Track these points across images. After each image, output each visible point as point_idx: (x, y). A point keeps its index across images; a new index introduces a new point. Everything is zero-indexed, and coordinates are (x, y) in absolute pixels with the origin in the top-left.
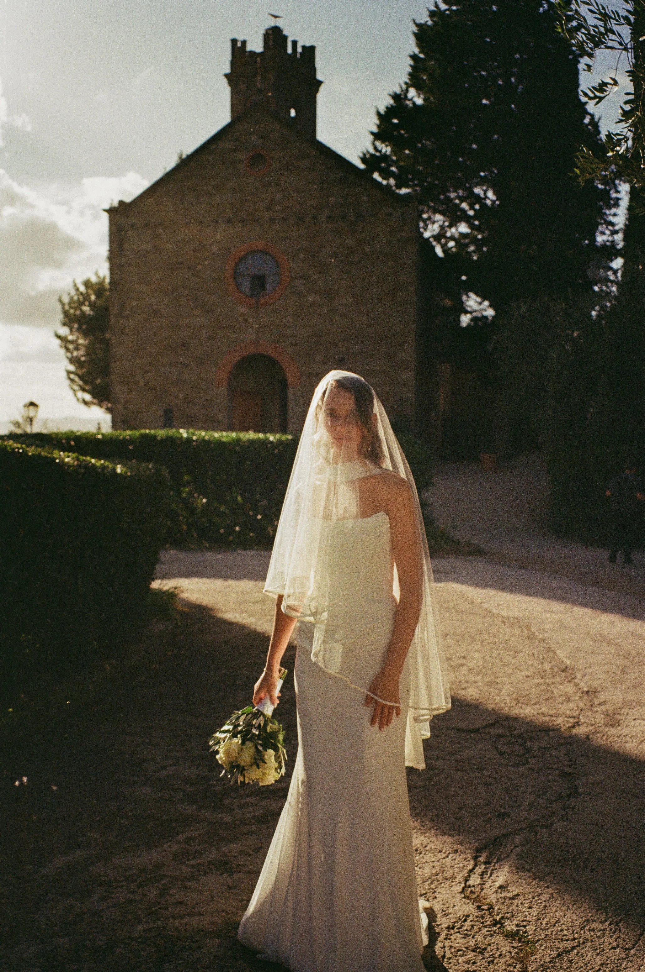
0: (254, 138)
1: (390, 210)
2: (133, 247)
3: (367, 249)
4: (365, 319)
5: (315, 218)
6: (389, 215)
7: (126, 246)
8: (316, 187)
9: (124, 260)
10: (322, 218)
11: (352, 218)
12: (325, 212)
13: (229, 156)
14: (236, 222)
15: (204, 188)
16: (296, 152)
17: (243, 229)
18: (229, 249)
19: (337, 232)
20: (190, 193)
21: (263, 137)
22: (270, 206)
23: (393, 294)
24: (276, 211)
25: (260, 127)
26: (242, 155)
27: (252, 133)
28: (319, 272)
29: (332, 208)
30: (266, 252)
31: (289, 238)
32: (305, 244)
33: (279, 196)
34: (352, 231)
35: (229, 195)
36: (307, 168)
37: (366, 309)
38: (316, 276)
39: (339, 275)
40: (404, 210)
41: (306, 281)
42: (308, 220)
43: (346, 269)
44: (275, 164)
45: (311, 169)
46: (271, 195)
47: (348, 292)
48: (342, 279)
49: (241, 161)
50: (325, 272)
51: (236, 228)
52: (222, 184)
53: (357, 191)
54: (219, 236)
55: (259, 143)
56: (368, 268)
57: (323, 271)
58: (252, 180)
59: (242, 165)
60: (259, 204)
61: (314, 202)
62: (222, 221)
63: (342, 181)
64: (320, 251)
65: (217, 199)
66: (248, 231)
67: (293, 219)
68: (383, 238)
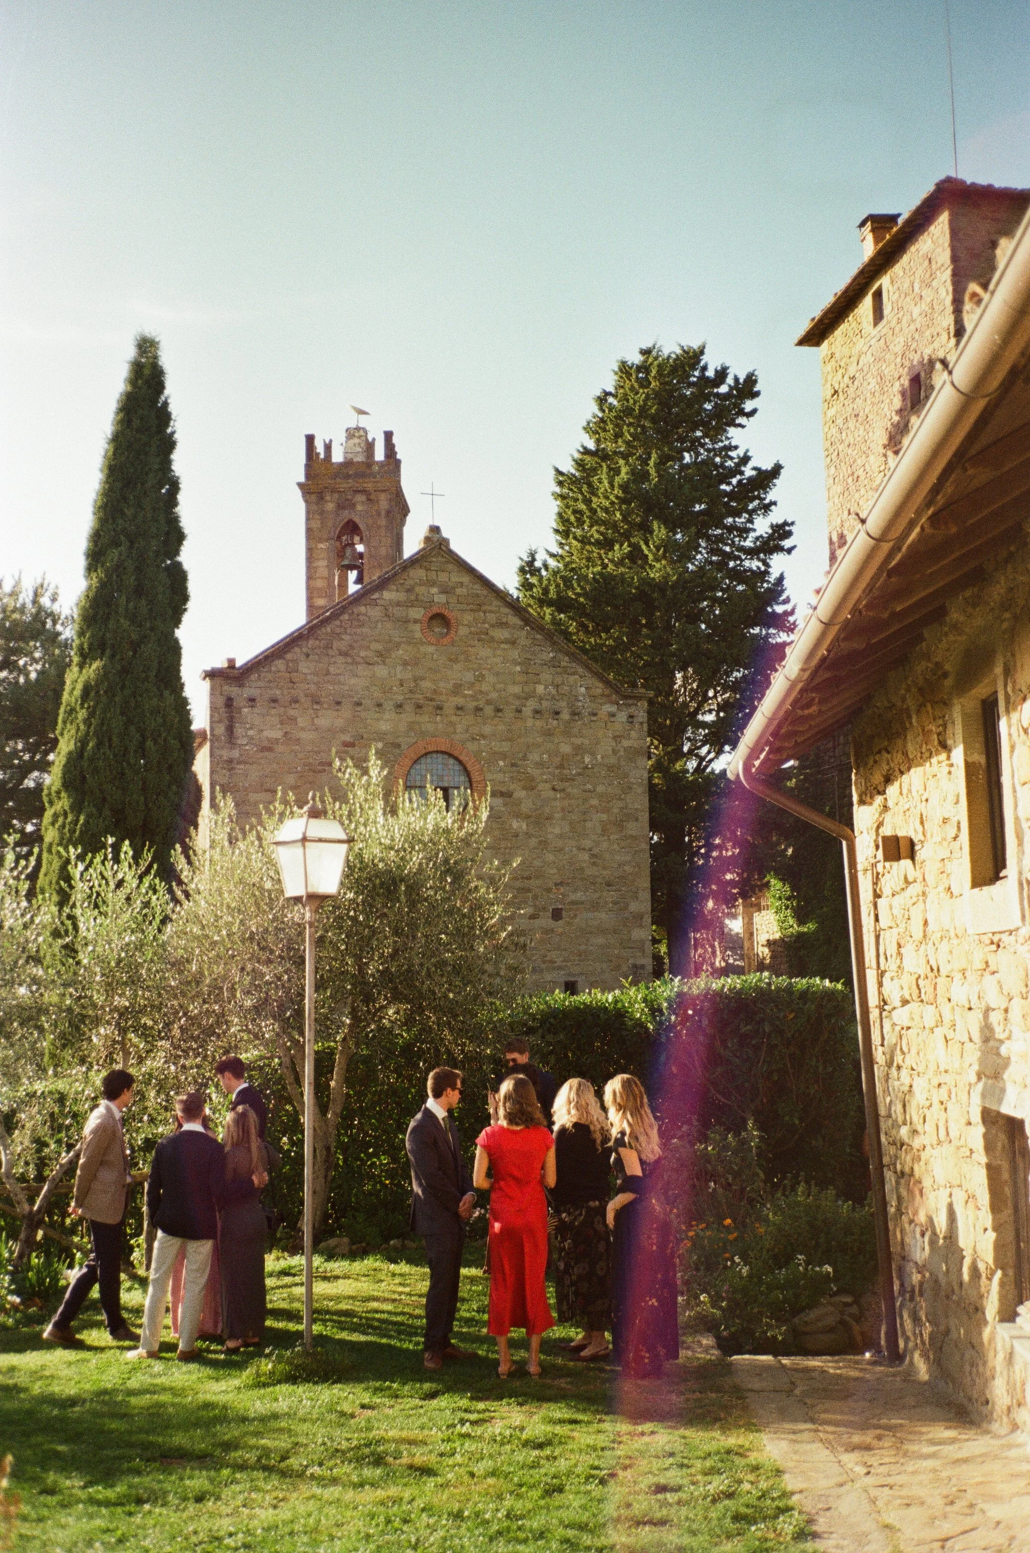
0: (434, 590)
1: (614, 709)
2: (251, 733)
3: (587, 760)
4: (586, 856)
5: (519, 711)
6: (613, 715)
7: (239, 730)
8: (518, 668)
9: (236, 754)
10: (528, 711)
11: (565, 716)
12: (532, 704)
13: (397, 612)
14: (409, 708)
15: (363, 654)
16: (492, 618)
17: (419, 718)
18: (398, 746)
19: (548, 733)
20: (341, 660)
21: (446, 590)
22: (457, 689)
23: (620, 825)
24: (465, 696)
25: (443, 577)
26: (417, 613)
27: (433, 584)
28: (524, 788)
29: (541, 699)
30: (451, 755)
31: (484, 737)
32: (505, 747)
33: (469, 677)
34: (567, 733)
35: (399, 668)
36: (506, 641)
37: (587, 843)
38: (520, 794)
39: (551, 794)
40: (632, 710)
41: (508, 799)
42: (509, 714)
43: (559, 785)
44: (463, 631)
45: (513, 643)
46: (458, 673)
47: (563, 819)
48: (555, 799)
49: (416, 621)
50: (532, 788)
51: (408, 716)
52: (388, 651)
53: (572, 678)
54: (384, 727)
55: (441, 598)
56: (589, 786)
57: (530, 786)
58: (431, 649)
59: (417, 627)
60: (441, 684)
61: (516, 689)
62: (388, 705)
63: (553, 664)
64: (524, 758)
65: (381, 671)
66: (426, 721)
67: (489, 710)
68: (606, 746)
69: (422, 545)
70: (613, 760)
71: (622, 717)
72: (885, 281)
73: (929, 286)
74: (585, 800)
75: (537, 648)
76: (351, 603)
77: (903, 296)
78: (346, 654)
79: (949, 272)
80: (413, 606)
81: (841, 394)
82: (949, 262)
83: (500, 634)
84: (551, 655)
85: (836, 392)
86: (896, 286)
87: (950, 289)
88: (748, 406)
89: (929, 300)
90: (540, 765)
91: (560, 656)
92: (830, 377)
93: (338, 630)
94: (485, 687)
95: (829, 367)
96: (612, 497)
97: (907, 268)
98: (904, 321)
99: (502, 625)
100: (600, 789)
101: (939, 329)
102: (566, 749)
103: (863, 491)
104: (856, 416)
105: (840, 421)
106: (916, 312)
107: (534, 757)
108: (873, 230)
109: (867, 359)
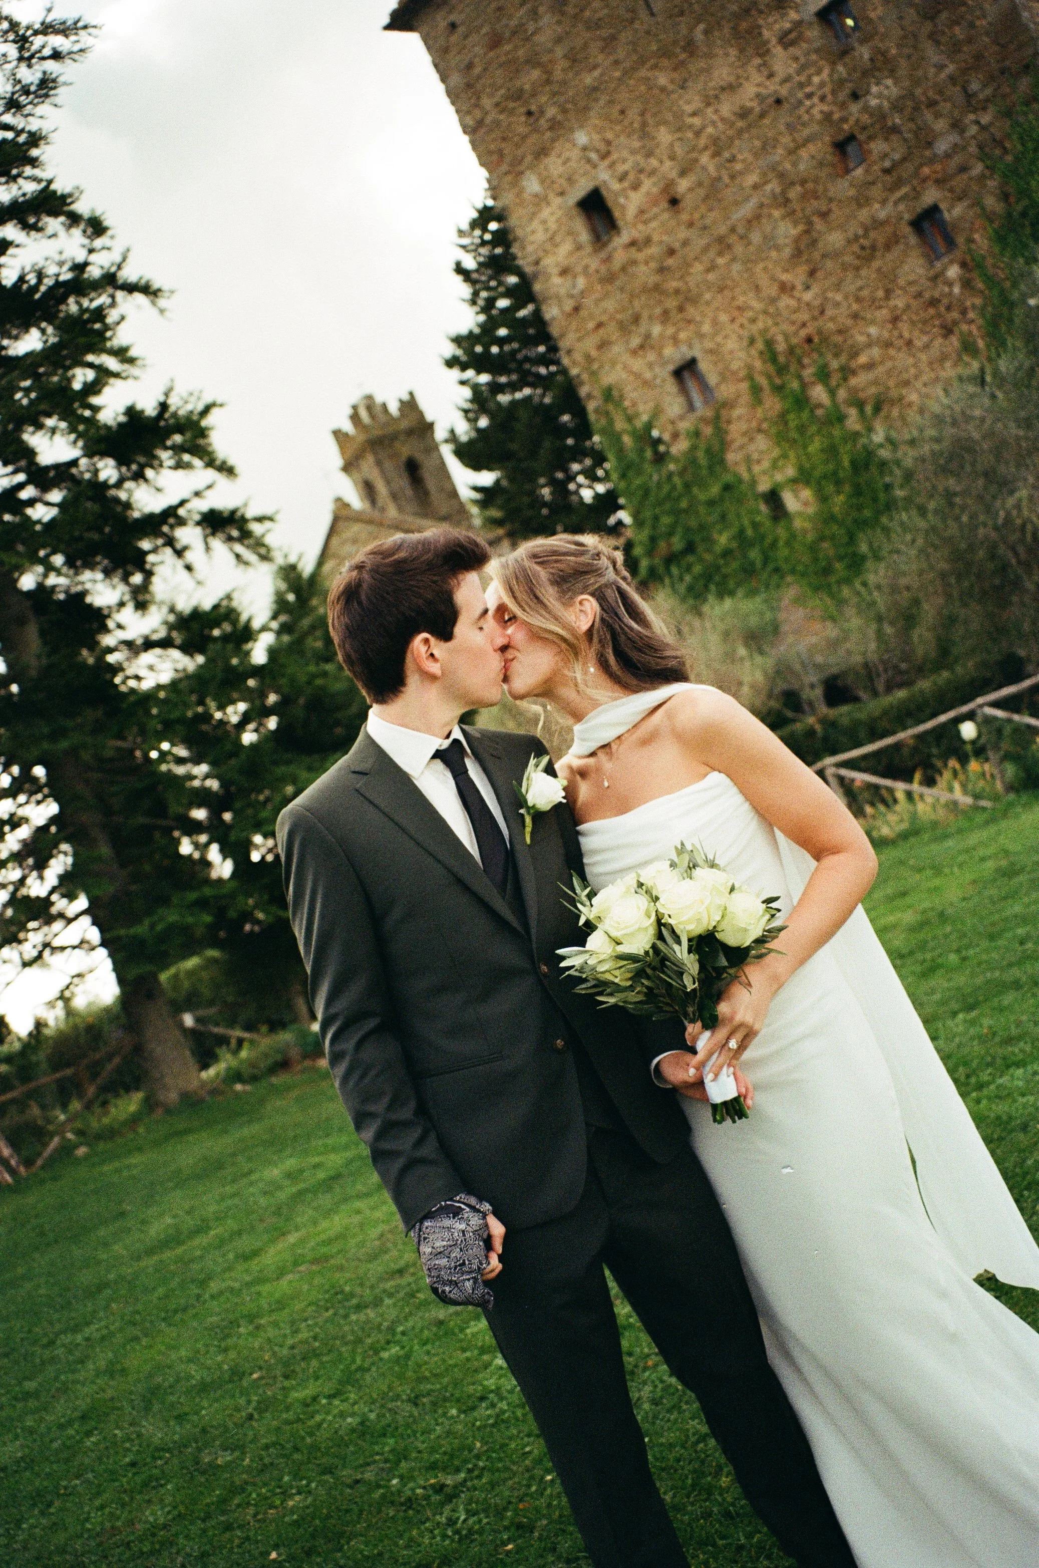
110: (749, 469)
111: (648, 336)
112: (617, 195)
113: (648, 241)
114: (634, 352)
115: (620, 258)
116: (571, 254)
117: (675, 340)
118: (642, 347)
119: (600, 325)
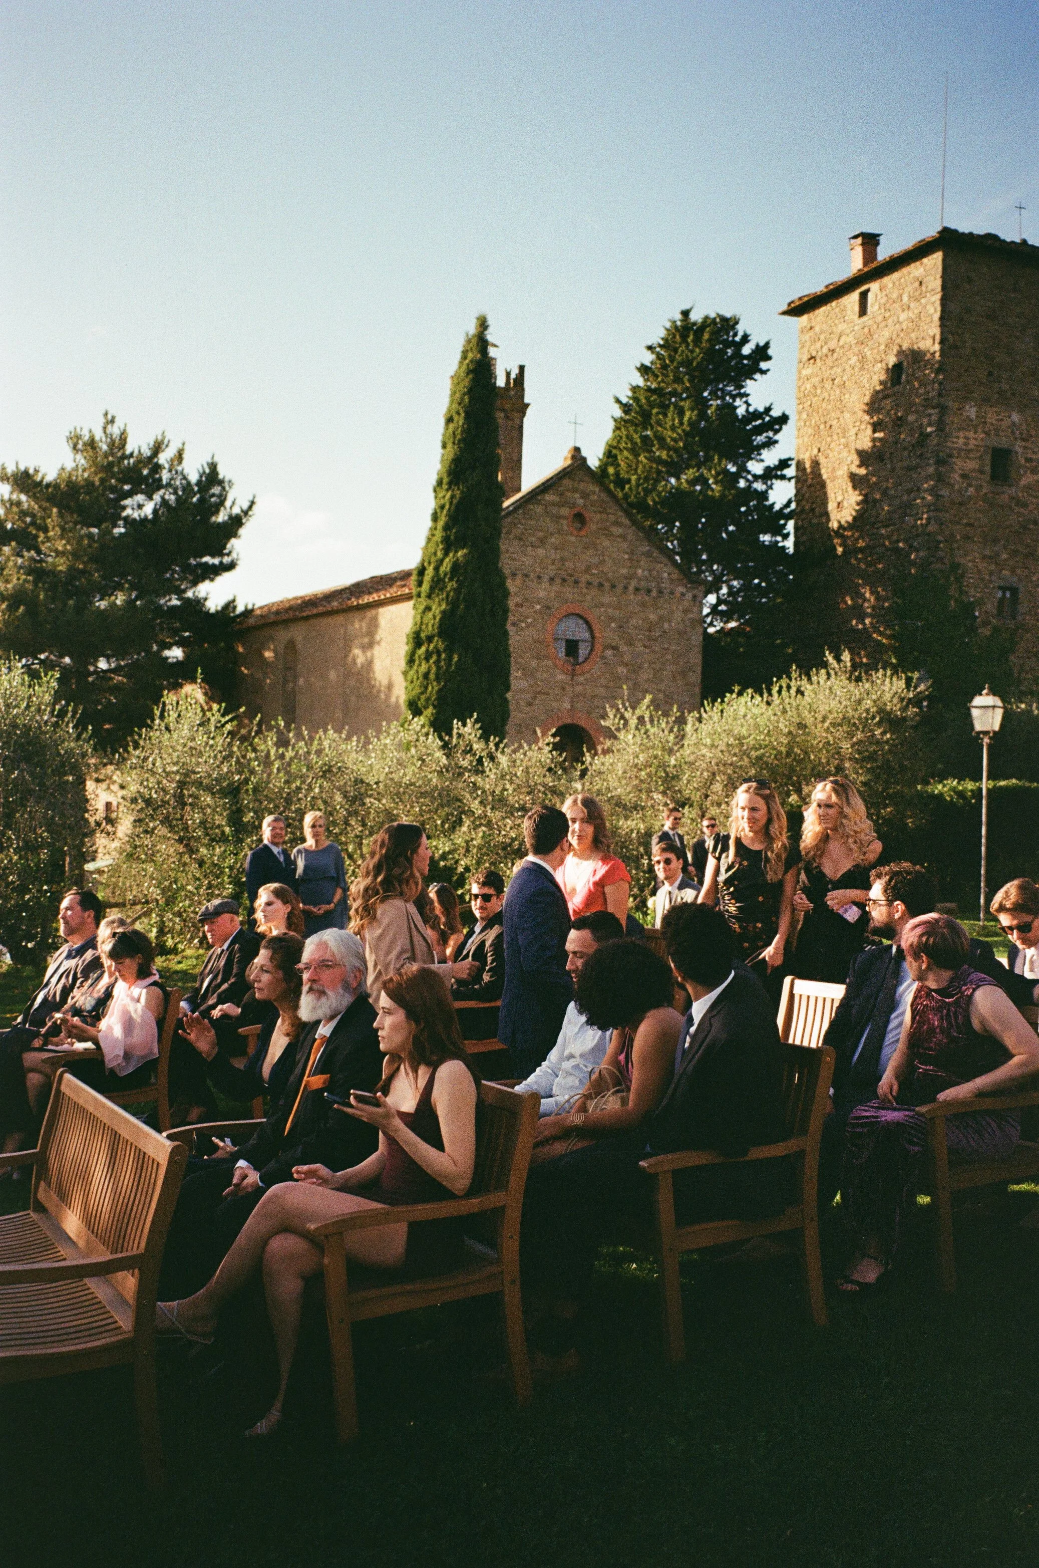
0: (577, 495)
1: (684, 590)
3: (666, 626)
5: (626, 588)
6: (684, 595)
8: (626, 557)
10: (631, 588)
11: (654, 593)
12: (633, 584)
13: (554, 510)
14: (558, 581)
15: (531, 539)
16: (612, 517)
17: (563, 589)
18: (549, 608)
19: (643, 605)
20: (516, 543)
21: (585, 496)
22: (588, 569)
23: (684, 673)
24: (593, 575)
25: (582, 486)
26: (565, 511)
27: (575, 490)
28: (625, 643)
29: (640, 580)
30: (580, 617)
31: (603, 605)
32: (617, 613)
33: (595, 560)
34: (655, 607)
35: (553, 551)
36: (620, 536)
37: (663, 686)
38: (623, 648)
39: (642, 648)
40: (695, 592)
41: (616, 652)
42: (619, 590)
43: (648, 643)
44: (594, 527)
45: (624, 537)
46: (589, 557)
47: (649, 667)
48: (645, 653)
49: (565, 518)
50: (631, 644)
51: (557, 587)
52: (546, 537)
53: (659, 566)
54: (542, 594)
55: (581, 502)
56: (666, 646)
57: (630, 642)
58: (573, 539)
59: (564, 522)
60: (578, 565)
61: (624, 571)
62: (546, 578)
63: (648, 554)
64: (627, 622)
65: (541, 552)
66: (569, 592)
67: (607, 586)
68: (678, 616)
69: (569, 462)
70: (681, 627)
71: (689, 596)
72: (874, 287)
73: (917, 300)
74: (664, 655)
75: (638, 543)
76: (525, 502)
77: (891, 301)
78: (520, 539)
79: (939, 296)
80: (563, 506)
81: (818, 361)
82: (939, 289)
83: (617, 531)
84: (648, 548)
85: (812, 358)
86: (884, 293)
87: (939, 309)
88: (763, 365)
89: (916, 312)
90: (637, 627)
91: (653, 549)
92: (807, 345)
93: (516, 521)
94: (606, 569)
95: (807, 337)
96: (679, 431)
97: (897, 283)
98: (890, 321)
99: (617, 523)
100: (674, 647)
101: (925, 334)
102: (652, 617)
103: (835, 437)
104: (833, 380)
105: (815, 380)
106: (903, 317)
107: (634, 622)
108: (863, 244)
109: (850, 339)
110: (1019, 674)
111: (997, 555)
112: (1020, 467)
113: (1025, 505)
114: (984, 558)
115: (1004, 499)
116: (974, 470)
117: (1013, 571)
118: (990, 557)
119: (972, 525)
